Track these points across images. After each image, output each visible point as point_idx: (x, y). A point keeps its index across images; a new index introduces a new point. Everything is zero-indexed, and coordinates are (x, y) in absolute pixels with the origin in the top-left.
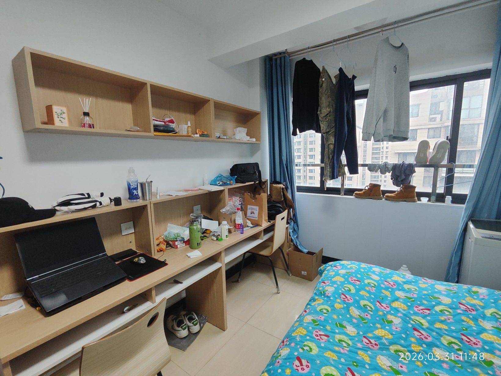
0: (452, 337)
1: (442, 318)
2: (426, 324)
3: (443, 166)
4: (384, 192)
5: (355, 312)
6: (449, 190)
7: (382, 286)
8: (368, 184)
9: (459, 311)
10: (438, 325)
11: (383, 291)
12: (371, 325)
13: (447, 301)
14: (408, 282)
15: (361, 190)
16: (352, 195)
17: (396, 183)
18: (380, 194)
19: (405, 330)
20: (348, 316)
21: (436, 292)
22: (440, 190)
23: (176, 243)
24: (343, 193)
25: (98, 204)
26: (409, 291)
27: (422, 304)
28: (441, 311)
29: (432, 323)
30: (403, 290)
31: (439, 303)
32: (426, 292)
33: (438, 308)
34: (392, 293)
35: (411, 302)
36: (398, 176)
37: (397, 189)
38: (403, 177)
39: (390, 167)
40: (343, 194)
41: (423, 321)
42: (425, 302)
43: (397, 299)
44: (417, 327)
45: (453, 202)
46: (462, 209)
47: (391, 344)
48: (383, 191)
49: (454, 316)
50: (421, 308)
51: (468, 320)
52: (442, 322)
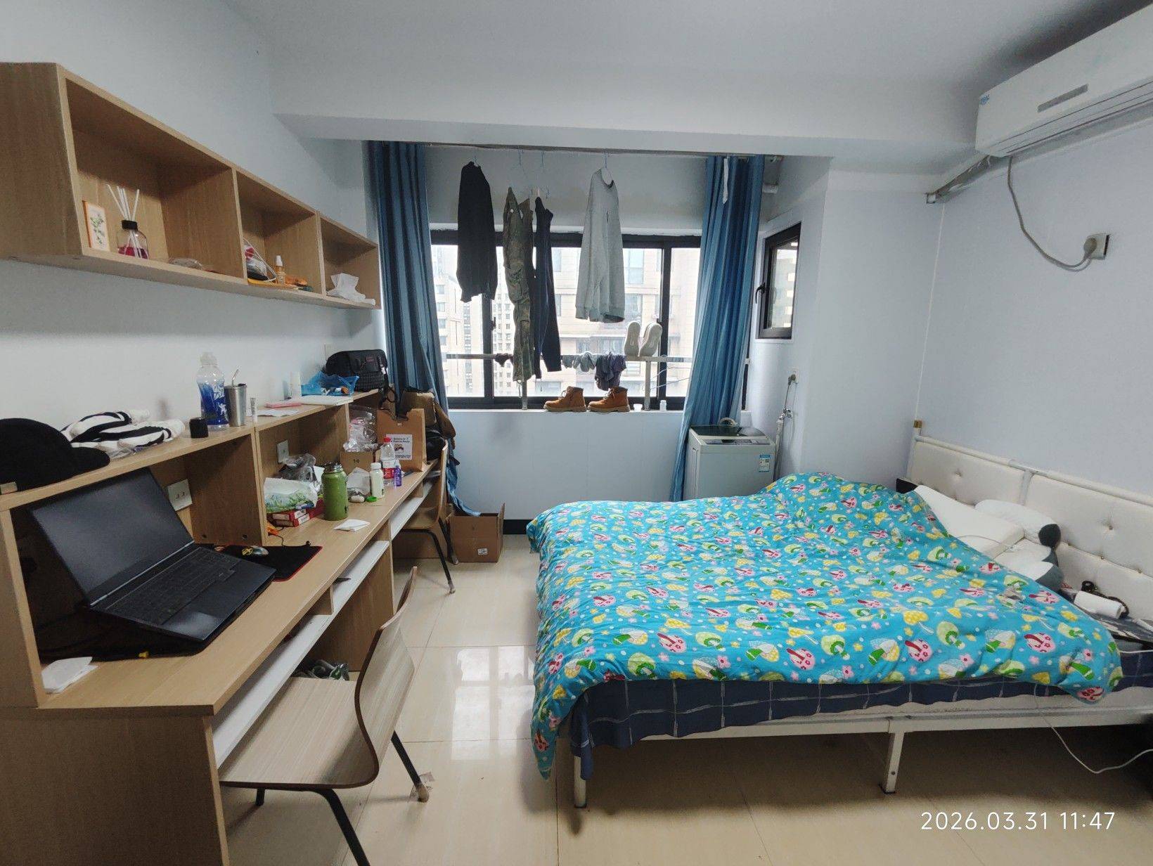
0: (709, 542)
1: (696, 530)
2: (686, 539)
3: (654, 359)
4: (589, 399)
5: (620, 548)
6: (662, 391)
7: (630, 517)
8: (565, 389)
9: (706, 521)
10: (695, 537)
11: (633, 522)
12: (641, 554)
13: (694, 514)
14: (651, 508)
15: (555, 398)
16: (542, 408)
17: (603, 385)
18: (583, 402)
19: (672, 549)
20: (615, 553)
21: (681, 511)
22: (653, 394)
23: (296, 515)
24: (524, 405)
25: (166, 434)
26: (658, 516)
27: (676, 524)
28: (693, 525)
29: (690, 536)
30: (651, 516)
31: (689, 519)
32: (673, 513)
33: (689, 523)
34: (643, 521)
35: (665, 524)
36: (606, 374)
37: (604, 394)
38: (612, 375)
39: (594, 360)
40: (526, 406)
41: (682, 537)
42: (677, 521)
43: (651, 526)
44: (680, 543)
45: (668, 408)
46: (681, 416)
47: (667, 562)
48: (586, 398)
49: (704, 525)
50: (675, 527)
51: (715, 525)
52: (698, 533)
